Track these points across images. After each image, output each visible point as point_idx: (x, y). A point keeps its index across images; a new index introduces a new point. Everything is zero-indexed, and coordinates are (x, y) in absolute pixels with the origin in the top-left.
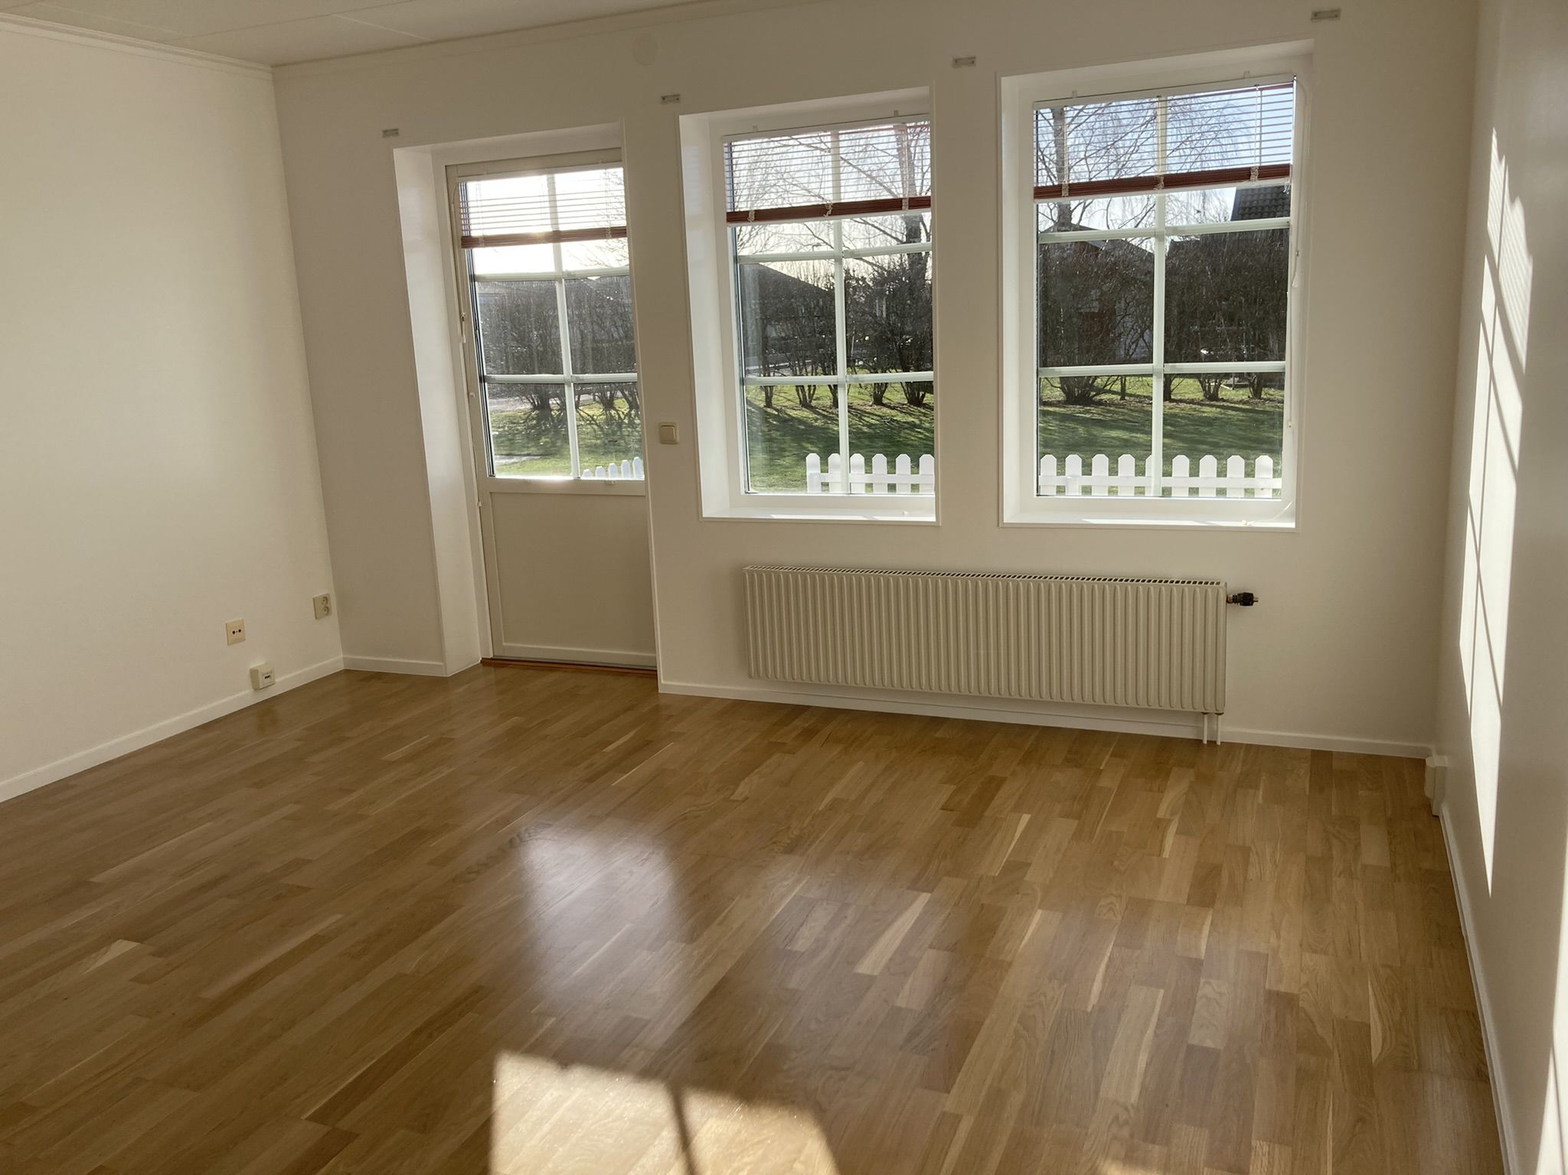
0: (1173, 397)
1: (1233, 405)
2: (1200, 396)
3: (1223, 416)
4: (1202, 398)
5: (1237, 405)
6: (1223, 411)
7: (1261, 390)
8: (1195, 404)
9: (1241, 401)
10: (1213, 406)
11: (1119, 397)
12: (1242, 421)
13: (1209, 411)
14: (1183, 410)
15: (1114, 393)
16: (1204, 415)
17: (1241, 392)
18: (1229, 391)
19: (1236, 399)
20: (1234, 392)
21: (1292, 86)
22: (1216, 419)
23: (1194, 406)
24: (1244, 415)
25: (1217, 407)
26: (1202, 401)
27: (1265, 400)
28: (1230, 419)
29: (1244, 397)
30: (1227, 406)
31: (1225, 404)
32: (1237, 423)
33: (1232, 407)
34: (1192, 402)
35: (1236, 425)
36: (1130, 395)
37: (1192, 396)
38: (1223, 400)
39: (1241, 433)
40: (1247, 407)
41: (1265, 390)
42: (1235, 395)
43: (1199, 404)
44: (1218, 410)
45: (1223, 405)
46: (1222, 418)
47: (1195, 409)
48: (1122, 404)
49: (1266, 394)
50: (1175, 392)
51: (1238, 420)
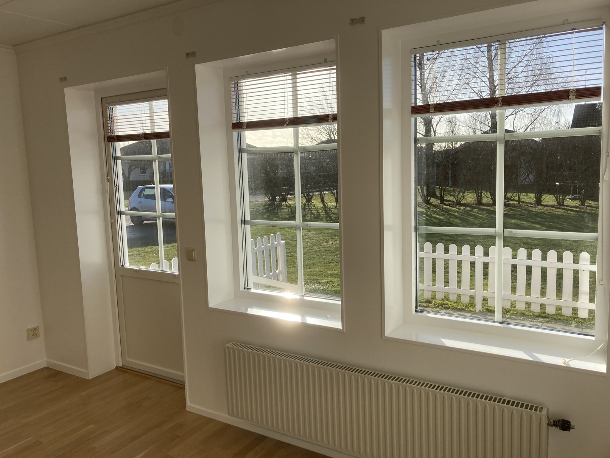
0: (542, 204)
1: (571, 208)
2: (555, 203)
3: (565, 214)
4: (556, 204)
5: (573, 209)
6: (566, 211)
7: (585, 202)
8: (552, 207)
9: (575, 207)
10: (561, 209)
11: (517, 203)
12: (575, 217)
13: (559, 211)
14: (546, 210)
15: (515, 201)
16: (556, 213)
17: (575, 202)
18: (569, 201)
19: (573, 205)
20: (572, 202)
21: (601, 29)
22: (563, 215)
23: (552, 208)
24: (576, 213)
25: (563, 209)
26: (556, 206)
27: (587, 206)
28: (569, 215)
29: (576, 205)
30: (568, 209)
31: (568, 208)
32: (573, 218)
33: (570, 209)
34: (551, 206)
35: (572, 219)
36: (523, 202)
37: (551, 204)
38: (566, 206)
39: (574, 223)
40: (578, 210)
41: (587, 201)
42: (572, 203)
43: (554, 207)
44: (564, 211)
45: (566, 209)
46: (565, 215)
47: (553, 210)
48: (518, 206)
49: (587, 203)
50: (543, 201)
51: (573, 216)
